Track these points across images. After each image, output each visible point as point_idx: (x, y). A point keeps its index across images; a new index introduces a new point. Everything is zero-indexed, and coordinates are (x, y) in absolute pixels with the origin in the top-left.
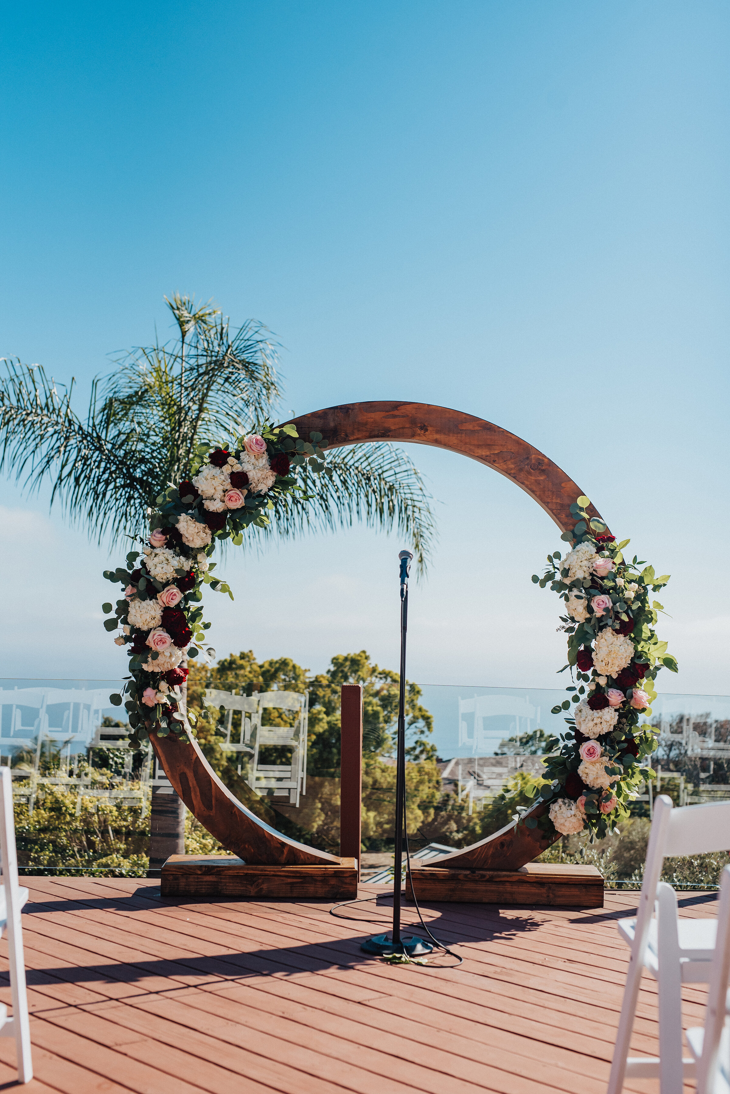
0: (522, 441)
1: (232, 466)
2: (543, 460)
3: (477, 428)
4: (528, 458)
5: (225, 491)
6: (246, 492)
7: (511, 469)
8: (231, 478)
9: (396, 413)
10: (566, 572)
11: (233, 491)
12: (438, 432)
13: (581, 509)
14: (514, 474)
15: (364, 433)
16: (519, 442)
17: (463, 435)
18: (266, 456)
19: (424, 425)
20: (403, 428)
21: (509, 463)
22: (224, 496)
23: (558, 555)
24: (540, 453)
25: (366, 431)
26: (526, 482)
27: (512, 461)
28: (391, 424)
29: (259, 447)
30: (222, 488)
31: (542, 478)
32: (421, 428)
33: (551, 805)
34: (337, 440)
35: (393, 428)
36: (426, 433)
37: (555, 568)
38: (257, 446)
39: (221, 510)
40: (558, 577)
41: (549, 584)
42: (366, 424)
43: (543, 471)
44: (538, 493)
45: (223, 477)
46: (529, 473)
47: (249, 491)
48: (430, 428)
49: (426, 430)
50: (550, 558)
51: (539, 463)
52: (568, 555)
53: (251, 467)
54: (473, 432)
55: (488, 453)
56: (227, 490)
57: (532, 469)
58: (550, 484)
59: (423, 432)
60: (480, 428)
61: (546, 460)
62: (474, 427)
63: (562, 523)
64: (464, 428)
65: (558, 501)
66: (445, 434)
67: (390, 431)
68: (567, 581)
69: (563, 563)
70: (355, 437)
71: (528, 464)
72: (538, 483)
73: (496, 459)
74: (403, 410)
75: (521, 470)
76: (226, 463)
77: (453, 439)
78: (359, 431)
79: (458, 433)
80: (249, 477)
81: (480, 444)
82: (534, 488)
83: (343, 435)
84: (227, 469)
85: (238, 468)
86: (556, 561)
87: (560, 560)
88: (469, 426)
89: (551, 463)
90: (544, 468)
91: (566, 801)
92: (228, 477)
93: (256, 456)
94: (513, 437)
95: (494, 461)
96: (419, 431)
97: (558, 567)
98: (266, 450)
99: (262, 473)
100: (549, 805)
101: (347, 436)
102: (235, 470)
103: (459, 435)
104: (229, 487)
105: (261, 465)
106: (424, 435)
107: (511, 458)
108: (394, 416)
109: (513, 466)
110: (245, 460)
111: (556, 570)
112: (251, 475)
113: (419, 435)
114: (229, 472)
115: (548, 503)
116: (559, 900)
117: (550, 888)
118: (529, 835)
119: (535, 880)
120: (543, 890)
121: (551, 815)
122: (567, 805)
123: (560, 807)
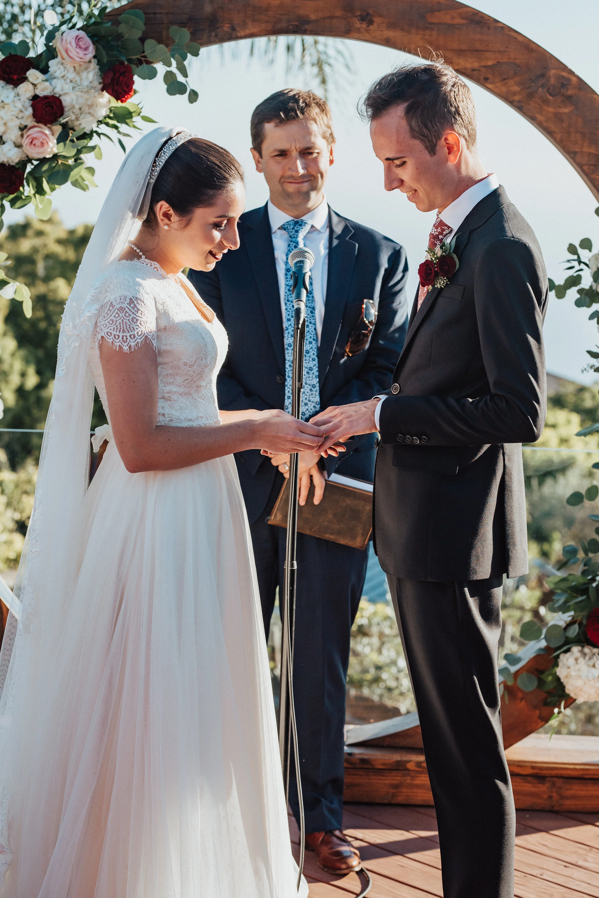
0: (534, 46)
1: (34, 85)
2: (569, 80)
3: (458, 21)
4: (543, 75)
5: (23, 129)
6: (58, 129)
7: (514, 94)
8: (33, 106)
11: (37, 129)
12: (391, 26)
14: (519, 102)
15: (264, 26)
16: (530, 48)
17: (435, 33)
18: (94, 69)
19: (368, 14)
20: (331, 18)
21: (511, 82)
22: (22, 136)
23: (586, 244)
24: (564, 68)
25: (267, 22)
26: (539, 117)
27: (517, 79)
28: (309, 9)
29: (81, 53)
30: (17, 123)
31: (566, 111)
32: (363, 19)
33: (562, 656)
34: (216, 36)
35: (313, 17)
36: (371, 27)
37: (580, 262)
38: (78, 50)
39: (17, 161)
40: (587, 281)
41: (573, 294)
42: (267, 9)
43: (570, 97)
44: (558, 136)
45: (19, 105)
46: (546, 102)
47: (65, 126)
48: (377, 20)
49: (371, 22)
50: (572, 249)
51: (563, 85)
53: (68, 87)
54: (451, 26)
55: (476, 65)
56: (26, 127)
57: (551, 94)
58: (580, 120)
59: (364, 26)
60: (463, 21)
61: (574, 79)
62: (453, 18)
63: (597, 189)
64: (434, 21)
65: (592, 150)
66: (403, 30)
67: (307, 21)
69: (596, 258)
70: (248, 32)
71: (543, 86)
72: (558, 118)
73: (490, 76)
75: (531, 96)
76: (25, 79)
77: (417, 39)
78: (254, 21)
79: (425, 28)
80: (64, 104)
81: (464, 47)
82: (552, 127)
83: (226, 28)
84: (26, 90)
85: (44, 90)
86: (585, 255)
87: (590, 251)
88: (445, 18)
89: (582, 85)
90: (570, 93)
91: (587, 650)
92: (28, 103)
93: (77, 68)
94: (519, 38)
95: (486, 79)
96: (358, 25)
97: (588, 262)
98: (95, 57)
99: (86, 96)
100: (558, 657)
101: (234, 29)
102: (41, 93)
103: (428, 32)
104: (30, 122)
105: (86, 83)
106: (367, 31)
107: (515, 74)
109: (516, 88)
110: (57, 74)
111: (583, 266)
112: (66, 101)
113: (358, 30)
114: (30, 94)
115: (575, 153)
116: (569, 804)
117: (553, 784)
118: (522, 699)
119: (529, 771)
120: (543, 788)
121: (561, 672)
122: (587, 657)
123: (576, 660)
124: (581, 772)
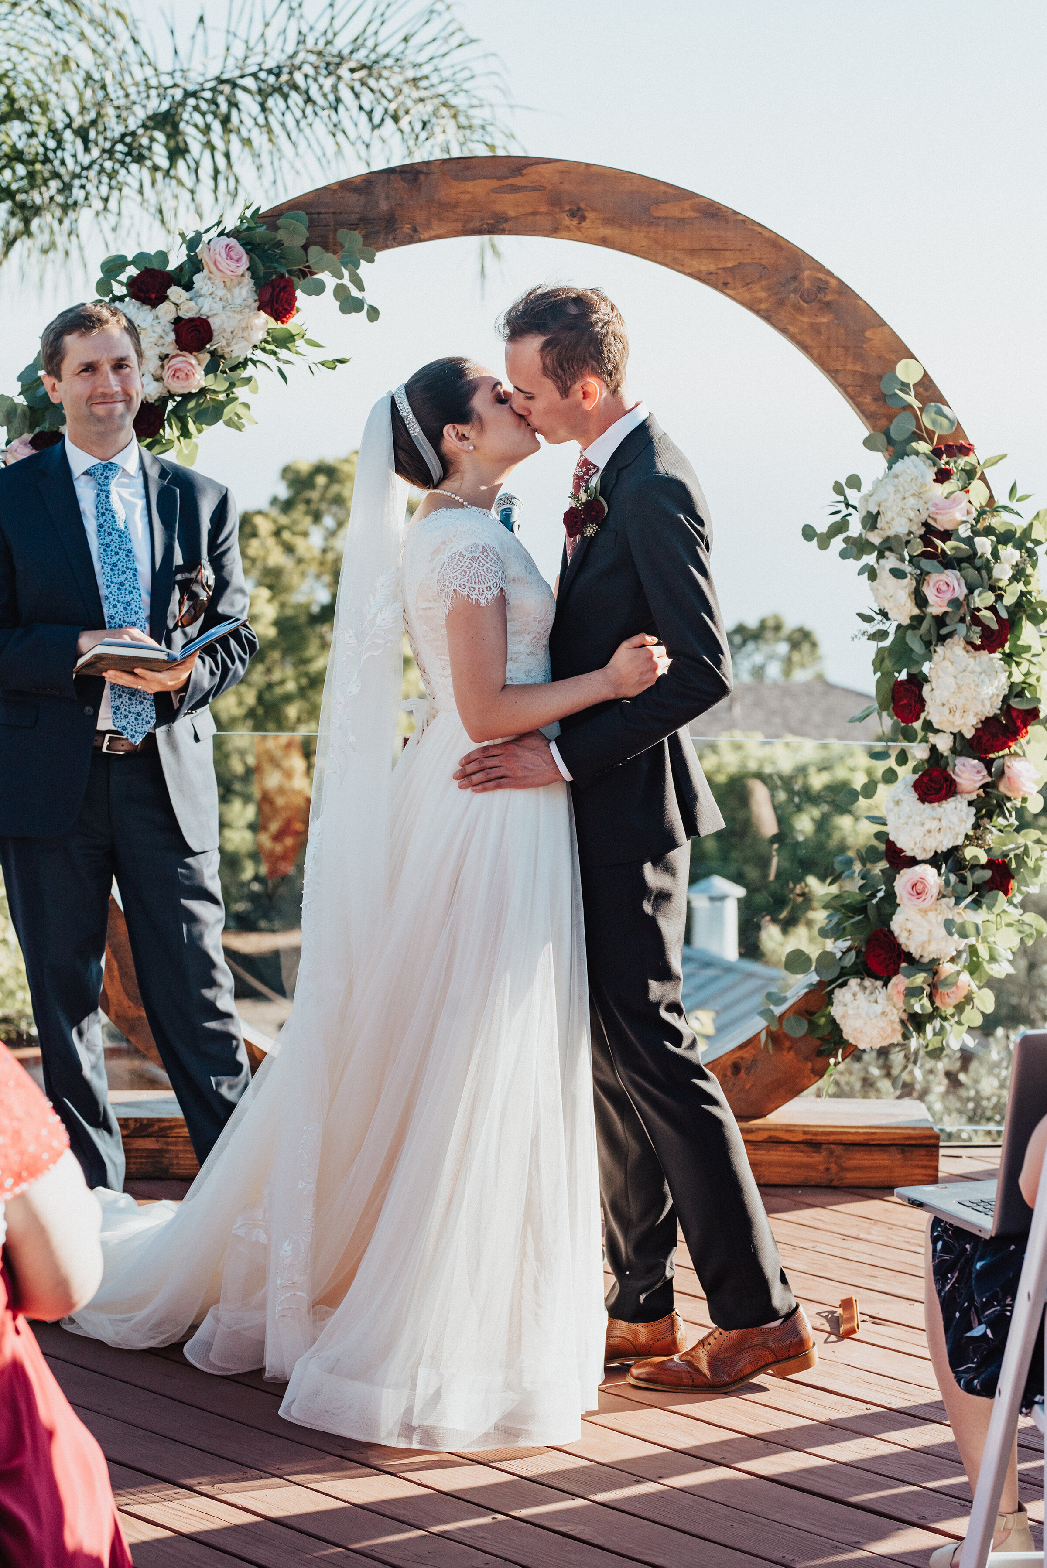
0: (782, 242)
1: (177, 305)
2: (827, 283)
3: (690, 214)
4: (795, 278)
5: (164, 358)
6: (206, 358)
7: (761, 301)
8: (175, 330)
9: (518, 181)
10: (871, 521)
11: (180, 358)
12: (609, 222)
13: (905, 387)
14: (767, 310)
15: (452, 225)
16: (777, 243)
17: (661, 229)
18: (248, 283)
19: (579, 209)
20: (534, 214)
21: (756, 287)
22: (162, 367)
23: (854, 482)
24: (821, 268)
25: (456, 220)
26: (791, 329)
27: (764, 283)
28: (508, 204)
29: (233, 266)
30: (157, 351)
31: (825, 320)
32: (572, 214)
33: (836, 991)
34: (394, 239)
35: (512, 214)
36: (584, 224)
37: (848, 505)
38: (229, 262)
39: (156, 397)
40: (855, 529)
41: (838, 543)
42: (456, 205)
43: (828, 304)
44: (816, 352)
45: (159, 330)
46: (799, 310)
47: (213, 353)
48: (590, 215)
49: (583, 218)
50: (838, 488)
51: (819, 289)
52: (878, 483)
53: (217, 307)
54: (681, 221)
55: (712, 268)
56: (167, 356)
57: (804, 301)
58: (842, 331)
59: (575, 222)
60: (695, 215)
61: (833, 282)
62: (683, 210)
63: (867, 416)
64: (659, 215)
65: (858, 368)
66: (621, 226)
67: (506, 219)
68: (875, 538)
69: (866, 499)
70: (433, 233)
71: (795, 291)
72: (815, 328)
73: (729, 280)
74: (532, 176)
75: (781, 303)
76: (165, 298)
77: (640, 237)
78: (440, 219)
79: (650, 224)
80: (213, 327)
81: (696, 246)
82: (808, 341)
83: (407, 229)
84: (166, 312)
85: (188, 311)
86: (852, 495)
87: (859, 491)
88: (672, 210)
89: (843, 289)
90: (828, 298)
91: (867, 983)
92: (170, 328)
93: (228, 284)
94: (764, 233)
95: (726, 284)
96: (567, 221)
97: (856, 505)
98: (248, 269)
99: (239, 317)
100: (832, 992)
101: (415, 230)
102: (186, 314)
103: (653, 229)
104: (172, 350)
105: (238, 301)
106: (579, 229)
107: (761, 277)
108: (515, 189)
109: (763, 295)
110: (203, 292)
111: (851, 510)
112: (215, 323)
113: (568, 229)
114: (172, 316)
115: (837, 371)
116: (850, 1177)
117: (831, 1153)
118: (790, 1049)
119: (801, 1137)
120: (817, 1158)
121: (836, 1011)
122: (868, 991)
123: (854, 995)
124: (866, 1137)
